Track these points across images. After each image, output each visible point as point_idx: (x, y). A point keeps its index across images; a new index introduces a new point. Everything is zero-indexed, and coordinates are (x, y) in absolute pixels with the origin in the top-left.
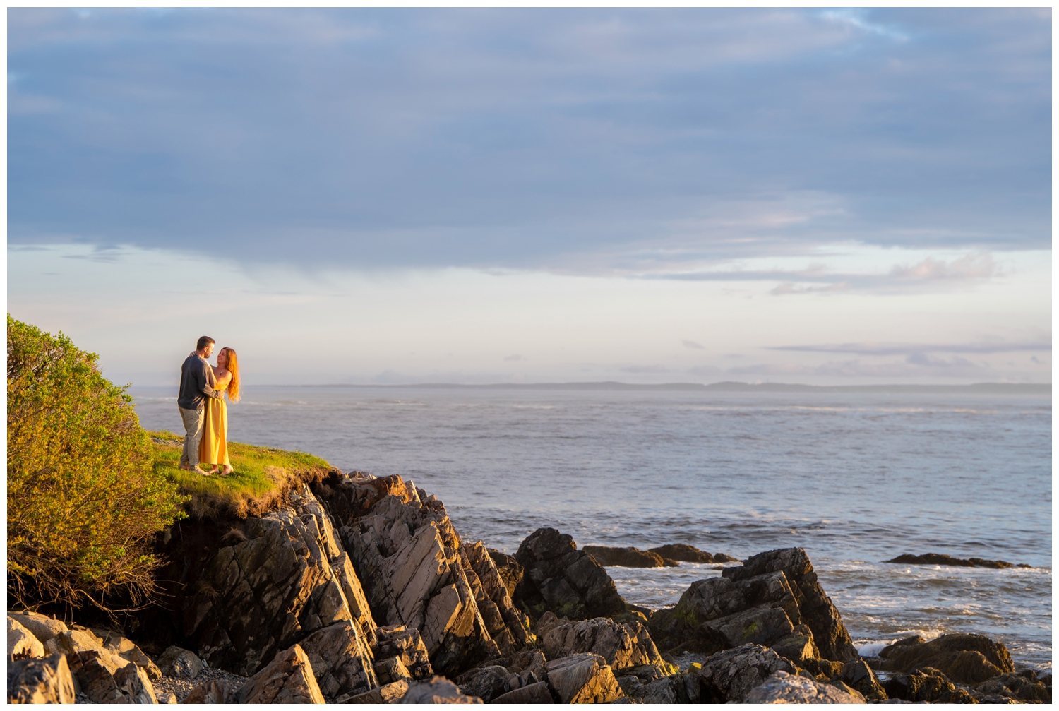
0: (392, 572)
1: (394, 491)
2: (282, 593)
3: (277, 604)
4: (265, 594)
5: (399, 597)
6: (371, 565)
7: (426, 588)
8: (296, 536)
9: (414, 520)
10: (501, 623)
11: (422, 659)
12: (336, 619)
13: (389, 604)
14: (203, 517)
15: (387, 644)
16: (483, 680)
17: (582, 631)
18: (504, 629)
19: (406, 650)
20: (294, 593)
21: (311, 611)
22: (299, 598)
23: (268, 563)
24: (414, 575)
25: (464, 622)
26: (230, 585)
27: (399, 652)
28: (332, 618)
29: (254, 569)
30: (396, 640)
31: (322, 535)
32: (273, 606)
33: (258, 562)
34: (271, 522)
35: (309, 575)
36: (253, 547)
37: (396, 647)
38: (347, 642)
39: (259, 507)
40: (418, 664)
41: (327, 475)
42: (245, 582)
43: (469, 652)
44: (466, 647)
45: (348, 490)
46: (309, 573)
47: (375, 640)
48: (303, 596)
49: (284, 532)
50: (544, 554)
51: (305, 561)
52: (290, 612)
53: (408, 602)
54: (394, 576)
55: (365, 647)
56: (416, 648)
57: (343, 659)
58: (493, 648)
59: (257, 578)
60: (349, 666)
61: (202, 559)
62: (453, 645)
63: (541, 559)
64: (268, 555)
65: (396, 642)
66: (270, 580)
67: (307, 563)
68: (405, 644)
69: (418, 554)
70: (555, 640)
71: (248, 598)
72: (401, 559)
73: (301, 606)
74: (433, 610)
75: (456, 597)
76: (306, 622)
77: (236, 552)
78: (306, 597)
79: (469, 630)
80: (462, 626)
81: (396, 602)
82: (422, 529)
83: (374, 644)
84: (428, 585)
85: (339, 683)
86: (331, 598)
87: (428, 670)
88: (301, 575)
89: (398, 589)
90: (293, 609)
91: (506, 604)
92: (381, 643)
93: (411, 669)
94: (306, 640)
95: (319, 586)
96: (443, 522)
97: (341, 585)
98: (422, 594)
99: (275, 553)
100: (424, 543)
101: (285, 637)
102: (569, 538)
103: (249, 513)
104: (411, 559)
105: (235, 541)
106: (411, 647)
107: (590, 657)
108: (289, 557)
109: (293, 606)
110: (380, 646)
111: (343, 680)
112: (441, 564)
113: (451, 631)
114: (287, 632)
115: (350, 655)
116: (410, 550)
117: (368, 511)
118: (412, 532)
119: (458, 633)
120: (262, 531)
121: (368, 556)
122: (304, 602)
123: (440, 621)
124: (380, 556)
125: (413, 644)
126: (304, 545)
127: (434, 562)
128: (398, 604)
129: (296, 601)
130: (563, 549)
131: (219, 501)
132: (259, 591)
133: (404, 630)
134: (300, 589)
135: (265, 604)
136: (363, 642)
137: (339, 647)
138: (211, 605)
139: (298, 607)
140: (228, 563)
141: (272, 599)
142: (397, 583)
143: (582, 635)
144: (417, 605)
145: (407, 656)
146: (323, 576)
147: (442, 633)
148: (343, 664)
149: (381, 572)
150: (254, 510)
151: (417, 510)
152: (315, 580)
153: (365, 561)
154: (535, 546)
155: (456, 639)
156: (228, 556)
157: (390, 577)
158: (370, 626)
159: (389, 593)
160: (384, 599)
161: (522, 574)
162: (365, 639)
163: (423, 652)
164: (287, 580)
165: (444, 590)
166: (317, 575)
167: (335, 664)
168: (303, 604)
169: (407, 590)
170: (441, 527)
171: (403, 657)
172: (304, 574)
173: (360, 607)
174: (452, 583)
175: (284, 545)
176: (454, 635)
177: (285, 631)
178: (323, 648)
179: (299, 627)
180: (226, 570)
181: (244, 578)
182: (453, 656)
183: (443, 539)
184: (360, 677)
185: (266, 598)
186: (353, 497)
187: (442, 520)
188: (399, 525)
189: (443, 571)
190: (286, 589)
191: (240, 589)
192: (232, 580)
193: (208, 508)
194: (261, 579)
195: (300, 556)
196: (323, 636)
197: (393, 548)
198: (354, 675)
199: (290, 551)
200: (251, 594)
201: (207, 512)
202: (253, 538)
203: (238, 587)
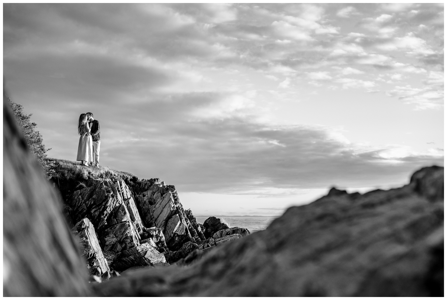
0: (154, 211)
1: (156, 183)
2: (99, 209)
3: (97, 213)
4: (92, 209)
5: (156, 220)
6: (146, 208)
7: (167, 216)
8: (107, 186)
9: (163, 192)
10: (197, 236)
11: (162, 240)
12: (123, 220)
13: (152, 222)
14: (69, 179)
15: (147, 233)
16: (187, 246)
17: (229, 232)
18: (198, 238)
19: (155, 236)
20: (105, 208)
21: (112, 217)
22: (107, 211)
23: (94, 197)
24: (162, 211)
25: (181, 229)
26: (78, 206)
27: (152, 236)
28: (121, 220)
29: (88, 199)
30: (151, 231)
31: (121, 189)
32: (95, 214)
33: (90, 196)
34: (98, 181)
35: (111, 201)
36: (88, 190)
37: (151, 234)
38: (126, 229)
39: (94, 175)
40: (160, 241)
41: (132, 177)
42: (84, 204)
43: (183, 241)
44: (182, 239)
45: (140, 184)
46: (112, 200)
47: (142, 231)
48: (109, 210)
49: (102, 184)
50: (211, 224)
51: (110, 195)
52: (102, 217)
53: (159, 221)
54: (155, 212)
55: (137, 234)
56: (159, 235)
57: (124, 236)
58: (193, 240)
59: (89, 203)
60: (127, 240)
61: (67, 196)
62: (177, 238)
63: (210, 226)
64: (95, 193)
65: (151, 232)
66: (94, 203)
67: (111, 196)
68: (154, 234)
69: (164, 203)
70: (218, 236)
71: (85, 211)
72: (157, 206)
73: (108, 215)
74: (169, 224)
75: (178, 219)
76: (110, 222)
77: (81, 192)
78: (110, 211)
79: (183, 232)
80: (181, 231)
81: (155, 222)
82: (166, 194)
83: (141, 233)
84: (167, 214)
85: (122, 247)
86: (121, 212)
87: (164, 244)
88: (108, 201)
89: (156, 217)
90: (104, 216)
91: (199, 230)
92: (144, 233)
93: (157, 244)
94: (109, 229)
95: (116, 207)
96: (174, 192)
97: (127, 208)
98: (165, 218)
99: (98, 192)
100: (166, 199)
101: (100, 227)
102: (219, 219)
103: (89, 177)
104: (161, 205)
105: (81, 187)
106: (157, 235)
107: (235, 235)
108: (103, 193)
109: (104, 215)
110: (144, 234)
111: (123, 246)
112: (172, 207)
113: (176, 232)
114: (101, 225)
115: (127, 235)
116: (161, 202)
117: (146, 190)
118: (162, 195)
119: (179, 233)
120: (94, 184)
121: (145, 205)
122: (109, 213)
123: (172, 228)
124: (149, 205)
125: (158, 233)
126: (110, 189)
127: (170, 206)
128: (156, 223)
129: (105, 212)
130: (217, 223)
131: (77, 172)
132: (90, 208)
133: (155, 228)
134: (107, 207)
135: (92, 214)
136: (136, 231)
137: (123, 231)
138: (68, 214)
139: (106, 215)
140: (77, 197)
141: (95, 211)
142: (155, 215)
143: (228, 233)
144: (163, 222)
145: (155, 238)
146: (118, 202)
147: (173, 233)
148: (124, 239)
149: (150, 211)
150: (91, 176)
151: (164, 188)
152: (115, 204)
153: (144, 207)
154: (209, 222)
155: (178, 236)
156: (78, 194)
157: (153, 213)
158: (140, 226)
159: (153, 218)
160: (150, 221)
161: (205, 230)
162: (137, 231)
163: (162, 237)
164: (102, 203)
165: (174, 217)
166: (116, 201)
167: (121, 239)
168: (109, 214)
169: (159, 217)
170: (173, 194)
171: (153, 238)
172: (109, 201)
173: (135, 217)
174: (177, 214)
175: (102, 189)
176: (177, 234)
177: (100, 225)
178: (116, 232)
179: (106, 224)
180: (76, 199)
181: (84, 203)
182: (177, 242)
183: (174, 198)
184: (131, 244)
185: (92, 211)
186: (141, 186)
187: (173, 191)
188: (157, 193)
189: (173, 209)
190: (101, 207)
191: (82, 207)
192: (78, 204)
193: (71, 175)
194: (91, 203)
195: (108, 193)
196: (116, 227)
197: (155, 202)
198: (129, 243)
199: (104, 191)
200: (86, 209)
201: (71, 177)
202: (89, 186)
203: (81, 207)
